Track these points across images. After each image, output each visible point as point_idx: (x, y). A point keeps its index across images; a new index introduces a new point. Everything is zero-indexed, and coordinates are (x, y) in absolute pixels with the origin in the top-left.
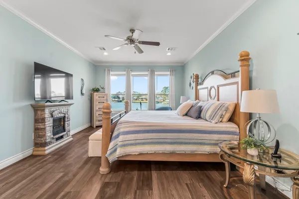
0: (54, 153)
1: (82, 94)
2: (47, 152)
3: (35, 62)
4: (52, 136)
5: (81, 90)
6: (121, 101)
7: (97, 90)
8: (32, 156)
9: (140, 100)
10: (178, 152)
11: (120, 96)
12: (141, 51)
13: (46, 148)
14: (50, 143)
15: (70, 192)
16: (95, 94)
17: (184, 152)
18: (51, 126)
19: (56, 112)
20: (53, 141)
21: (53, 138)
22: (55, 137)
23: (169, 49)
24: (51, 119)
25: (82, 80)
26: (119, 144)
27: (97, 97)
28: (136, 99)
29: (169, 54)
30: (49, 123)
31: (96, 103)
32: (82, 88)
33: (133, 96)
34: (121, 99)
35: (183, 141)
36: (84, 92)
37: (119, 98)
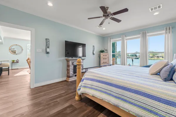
0: (71, 82)
1: (93, 54)
2: (70, 80)
3: (65, 41)
4: (73, 74)
5: (93, 52)
6: (138, 58)
7: (102, 51)
8: (65, 81)
9: (156, 57)
10: (121, 108)
11: (138, 55)
12: (118, 21)
13: (70, 79)
14: (72, 77)
15: (57, 101)
16: (101, 54)
17: (127, 111)
18: (72, 69)
19: (75, 63)
20: (73, 76)
21: (73, 75)
22: (74, 74)
23: (152, 9)
24: (73, 66)
25: (94, 46)
26: (83, 85)
27: (102, 56)
28: (152, 57)
29: (156, 13)
30: (71, 67)
31: (101, 59)
32: (93, 51)
33: (149, 54)
34: (138, 57)
35: (128, 99)
36: (94, 53)
37: (136, 56)
